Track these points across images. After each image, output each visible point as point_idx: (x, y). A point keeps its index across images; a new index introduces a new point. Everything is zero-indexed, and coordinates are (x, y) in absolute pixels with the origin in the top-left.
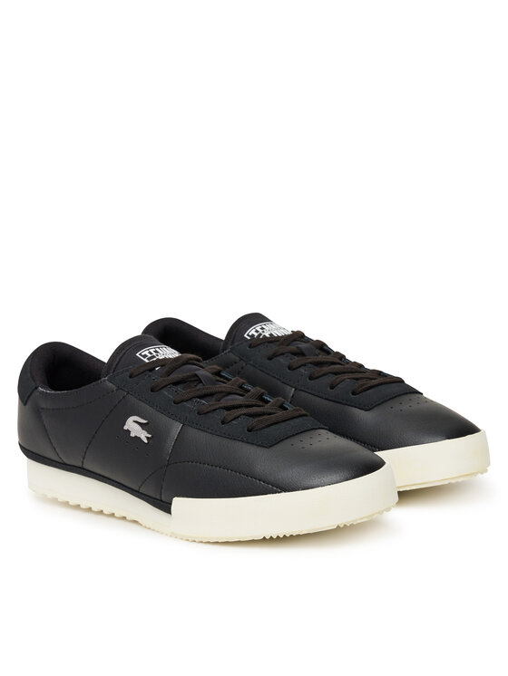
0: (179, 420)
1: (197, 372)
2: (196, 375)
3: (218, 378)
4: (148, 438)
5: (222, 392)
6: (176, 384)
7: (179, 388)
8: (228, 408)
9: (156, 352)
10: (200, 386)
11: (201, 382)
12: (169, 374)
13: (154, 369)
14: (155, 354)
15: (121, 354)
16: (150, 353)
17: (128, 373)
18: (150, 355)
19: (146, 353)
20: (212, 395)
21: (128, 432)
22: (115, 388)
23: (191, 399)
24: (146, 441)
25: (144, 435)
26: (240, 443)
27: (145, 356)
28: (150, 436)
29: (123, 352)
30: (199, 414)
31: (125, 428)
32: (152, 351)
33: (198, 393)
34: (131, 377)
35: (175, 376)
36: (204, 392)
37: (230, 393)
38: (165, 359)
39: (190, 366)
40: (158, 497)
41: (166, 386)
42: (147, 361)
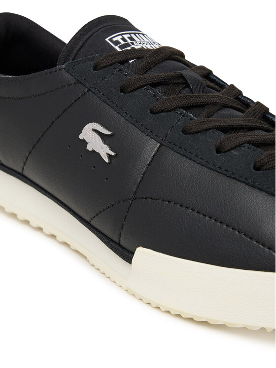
0: (156, 137)
1: (182, 72)
2: (182, 76)
3: (209, 83)
4: (109, 156)
5: (214, 104)
6: (154, 85)
7: (159, 91)
8: (225, 130)
9: (131, 38)
10: (186, 92)
11: (188, 86)
12: (146, 70)
13: (127, 61)
14: (129, 41)
15: (87, 37)
16: (123, 39)
17: (92, 63)
18: (123, 42)
19: (119, 38)
20: (202, 106)
21: (84, 143)
22: (73, 81)
23: (174, 109)
24: (107, 160)
25: (104, 151)
26: (243, 185)
27: (117, 43)
28: (113, 154)
29: (89, 34)
30: (185, 132)
31: (81, 137)
32: (126, 36)
33: (184, 102)
34: (95, 68)
35: (155, 74)
36: (192, 101)
37: (226, 106)
38: (142, 49)
39: (175, 62)
40: (116, 239)
41: (141, 87)
42: (119, 50)
